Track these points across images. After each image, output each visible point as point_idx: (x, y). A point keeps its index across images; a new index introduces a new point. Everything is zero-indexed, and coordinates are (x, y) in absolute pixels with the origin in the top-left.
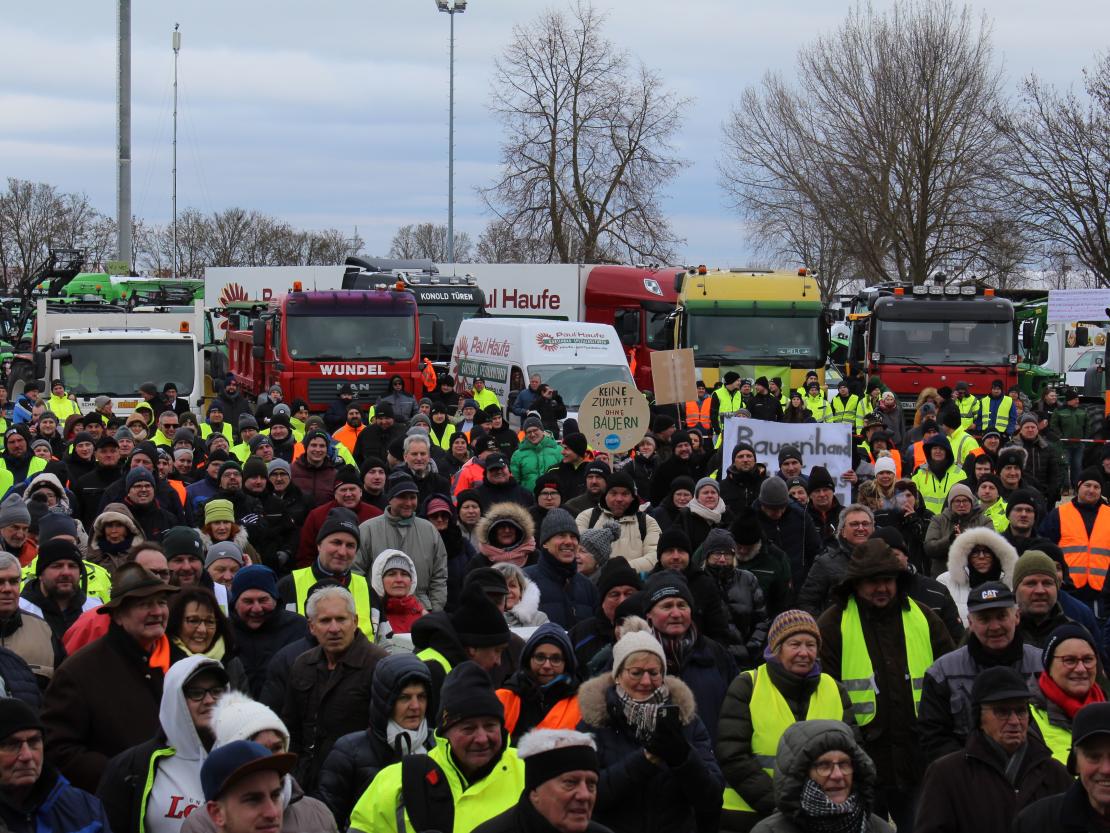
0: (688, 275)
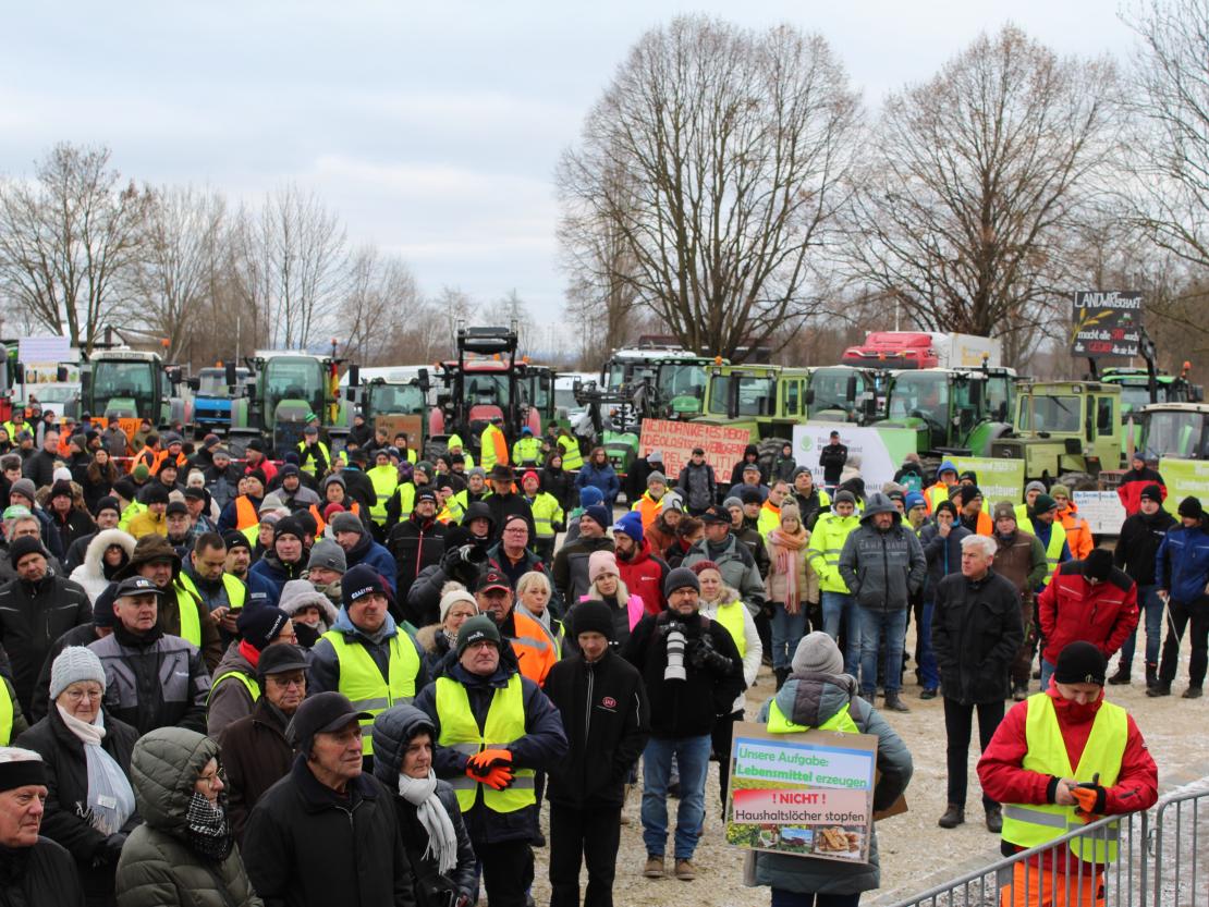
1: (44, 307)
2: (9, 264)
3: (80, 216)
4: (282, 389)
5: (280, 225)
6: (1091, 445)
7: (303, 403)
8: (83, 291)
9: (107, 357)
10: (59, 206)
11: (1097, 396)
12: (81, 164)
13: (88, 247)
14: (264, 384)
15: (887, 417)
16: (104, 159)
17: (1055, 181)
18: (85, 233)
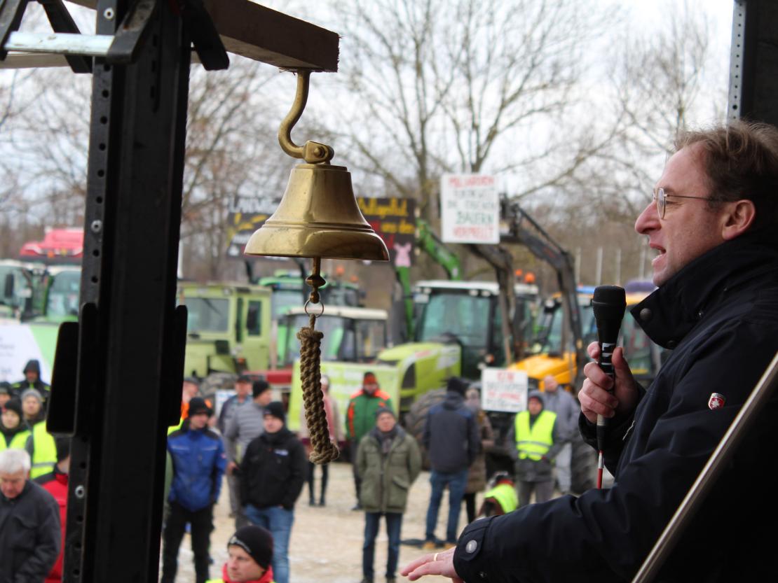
6: (239, 346)
11: (246, 299)
15: (45, 313)
17: (240, 90)
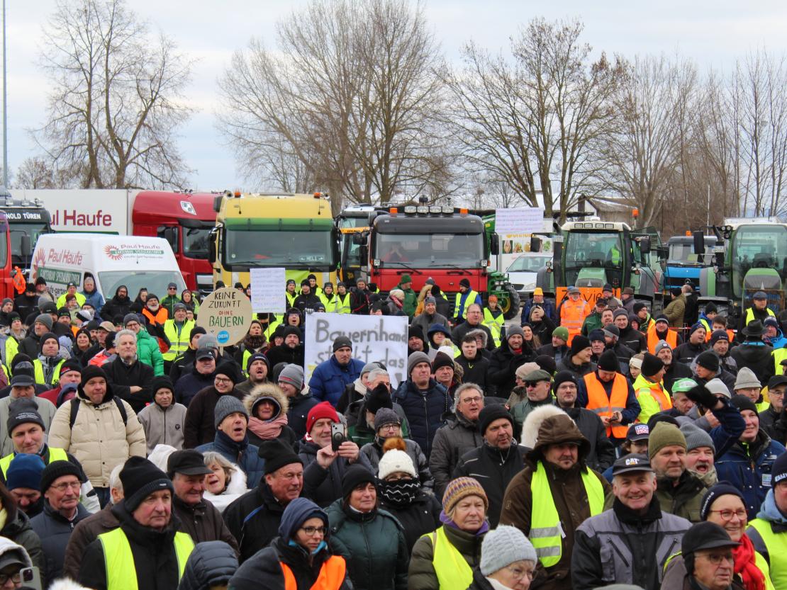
0: (225, 197)
1: (519, 179)
2: (487, 138)
3: (554, 89)
4: (751, 257)
5: (749, 91)
7: (772, 272)
8: (556, 163)
9: (579, 227)
10: (534, 80)
12: (555, 39)
13: (561, 120)
14: (733, 251)
16: (577, 33)
18: (558, 106)
